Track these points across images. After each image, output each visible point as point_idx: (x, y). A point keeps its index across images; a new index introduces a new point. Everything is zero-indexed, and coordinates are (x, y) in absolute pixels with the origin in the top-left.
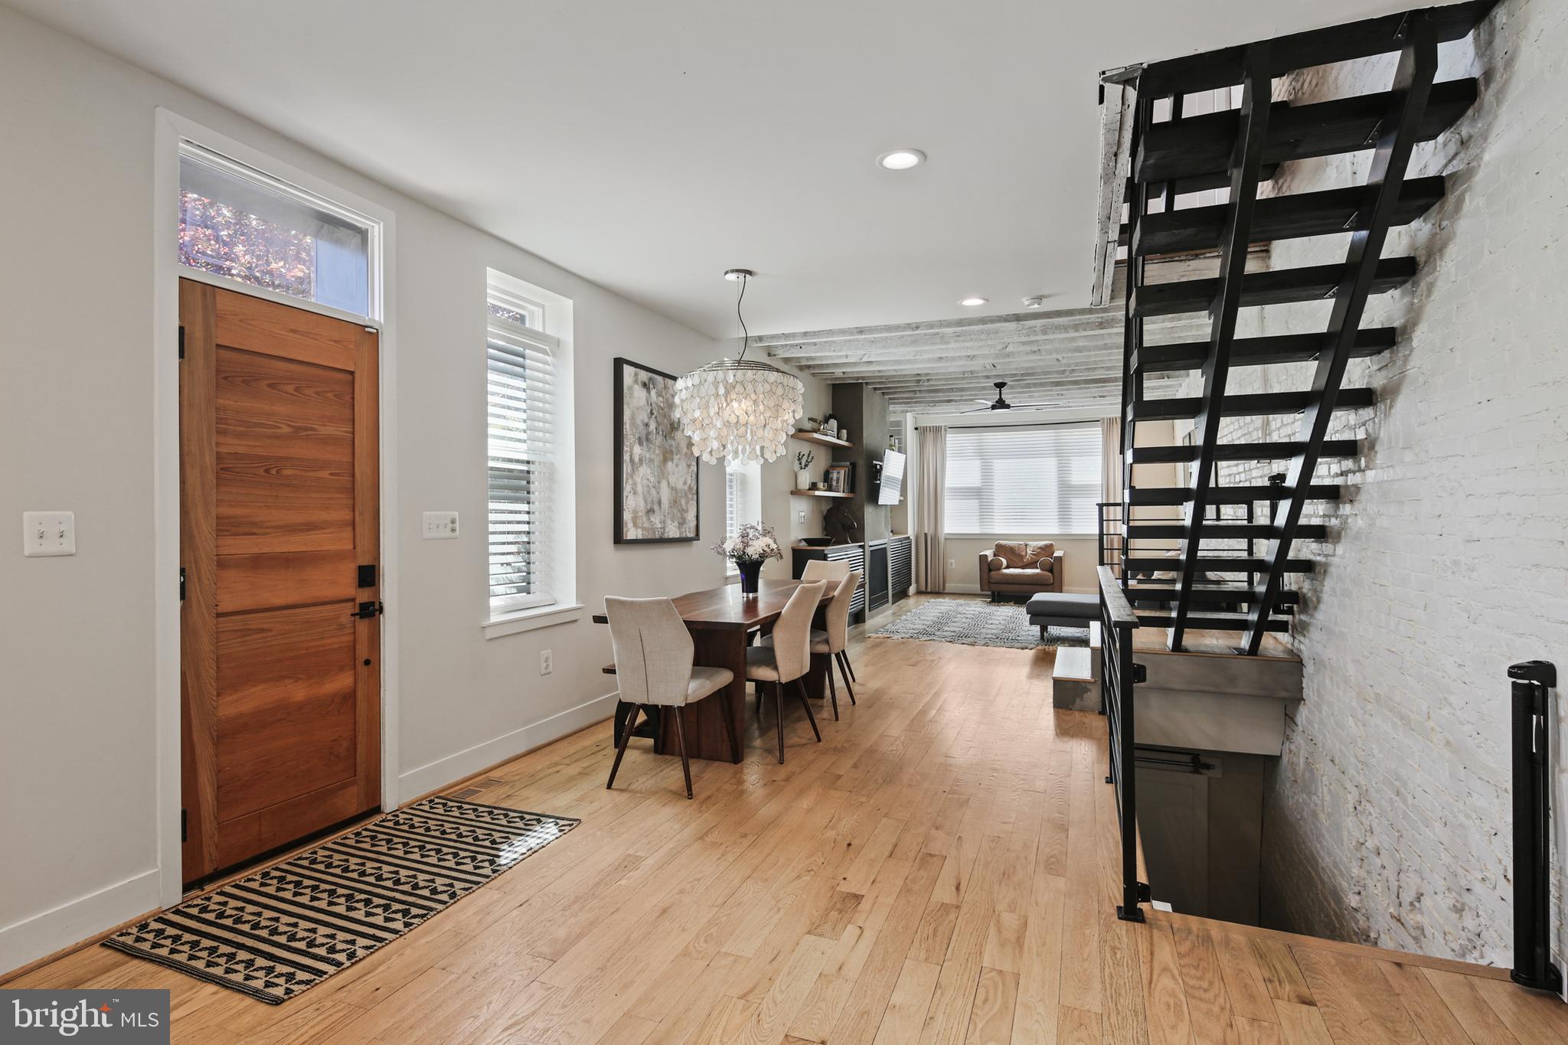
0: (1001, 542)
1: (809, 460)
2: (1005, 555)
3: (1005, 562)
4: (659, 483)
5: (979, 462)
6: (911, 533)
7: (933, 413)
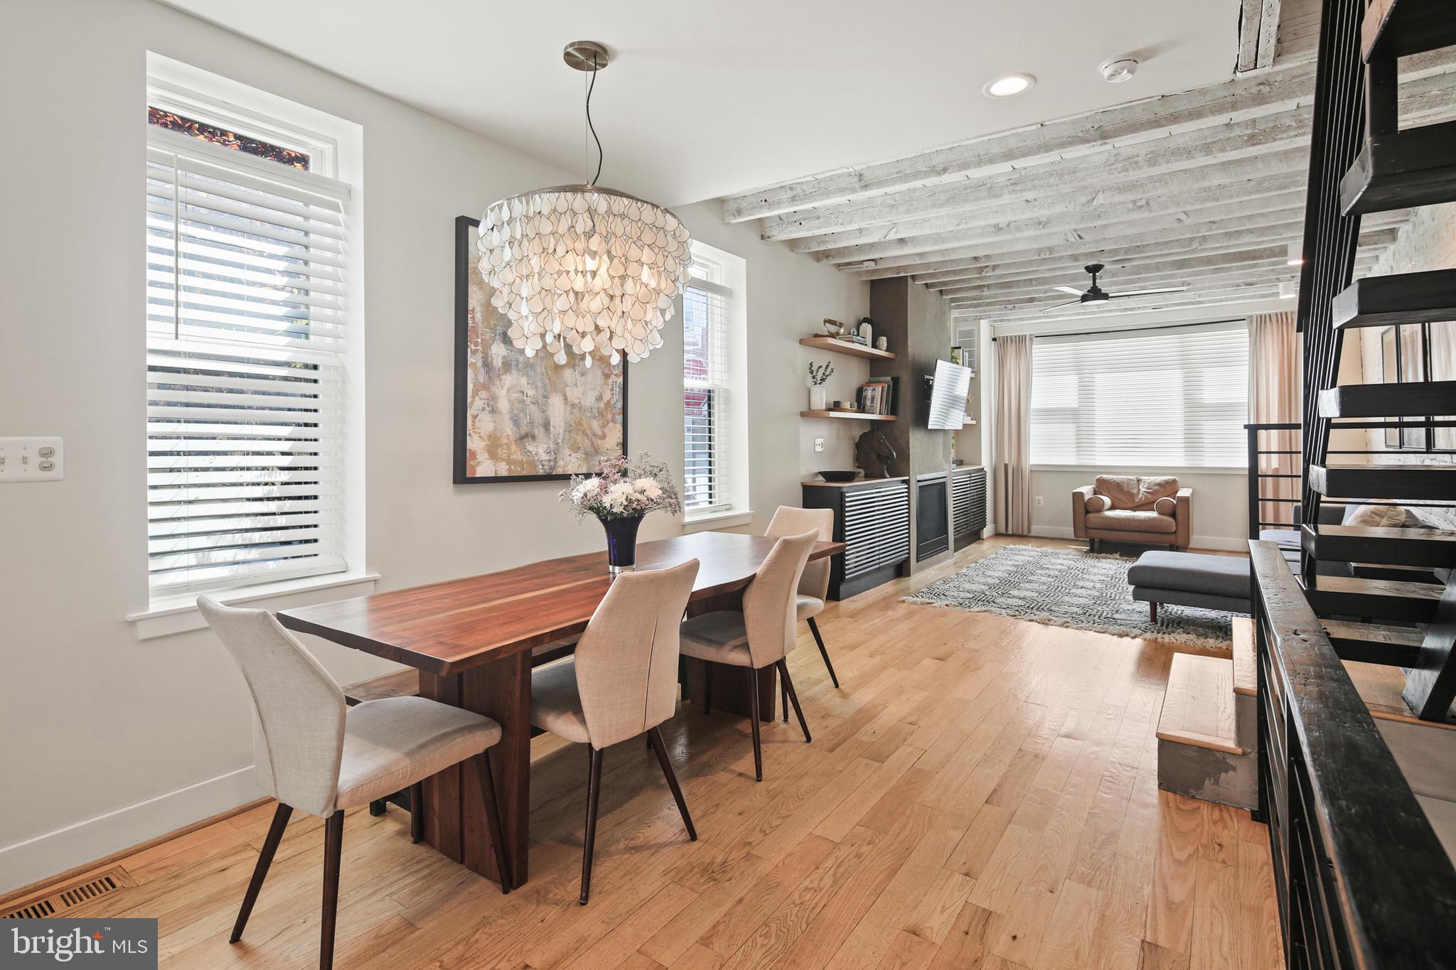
0: (1105, 476)
1: (828, 373)
2: (1109, 493)
3: (1107, 501)
4: (546, 397)
5: (1075, 377)
6: (986, 463)
7: (1015, 320)
